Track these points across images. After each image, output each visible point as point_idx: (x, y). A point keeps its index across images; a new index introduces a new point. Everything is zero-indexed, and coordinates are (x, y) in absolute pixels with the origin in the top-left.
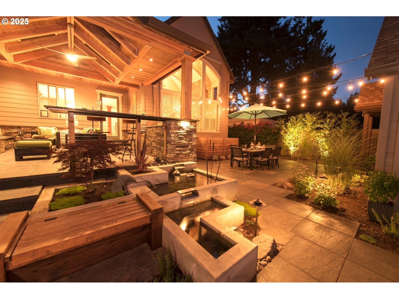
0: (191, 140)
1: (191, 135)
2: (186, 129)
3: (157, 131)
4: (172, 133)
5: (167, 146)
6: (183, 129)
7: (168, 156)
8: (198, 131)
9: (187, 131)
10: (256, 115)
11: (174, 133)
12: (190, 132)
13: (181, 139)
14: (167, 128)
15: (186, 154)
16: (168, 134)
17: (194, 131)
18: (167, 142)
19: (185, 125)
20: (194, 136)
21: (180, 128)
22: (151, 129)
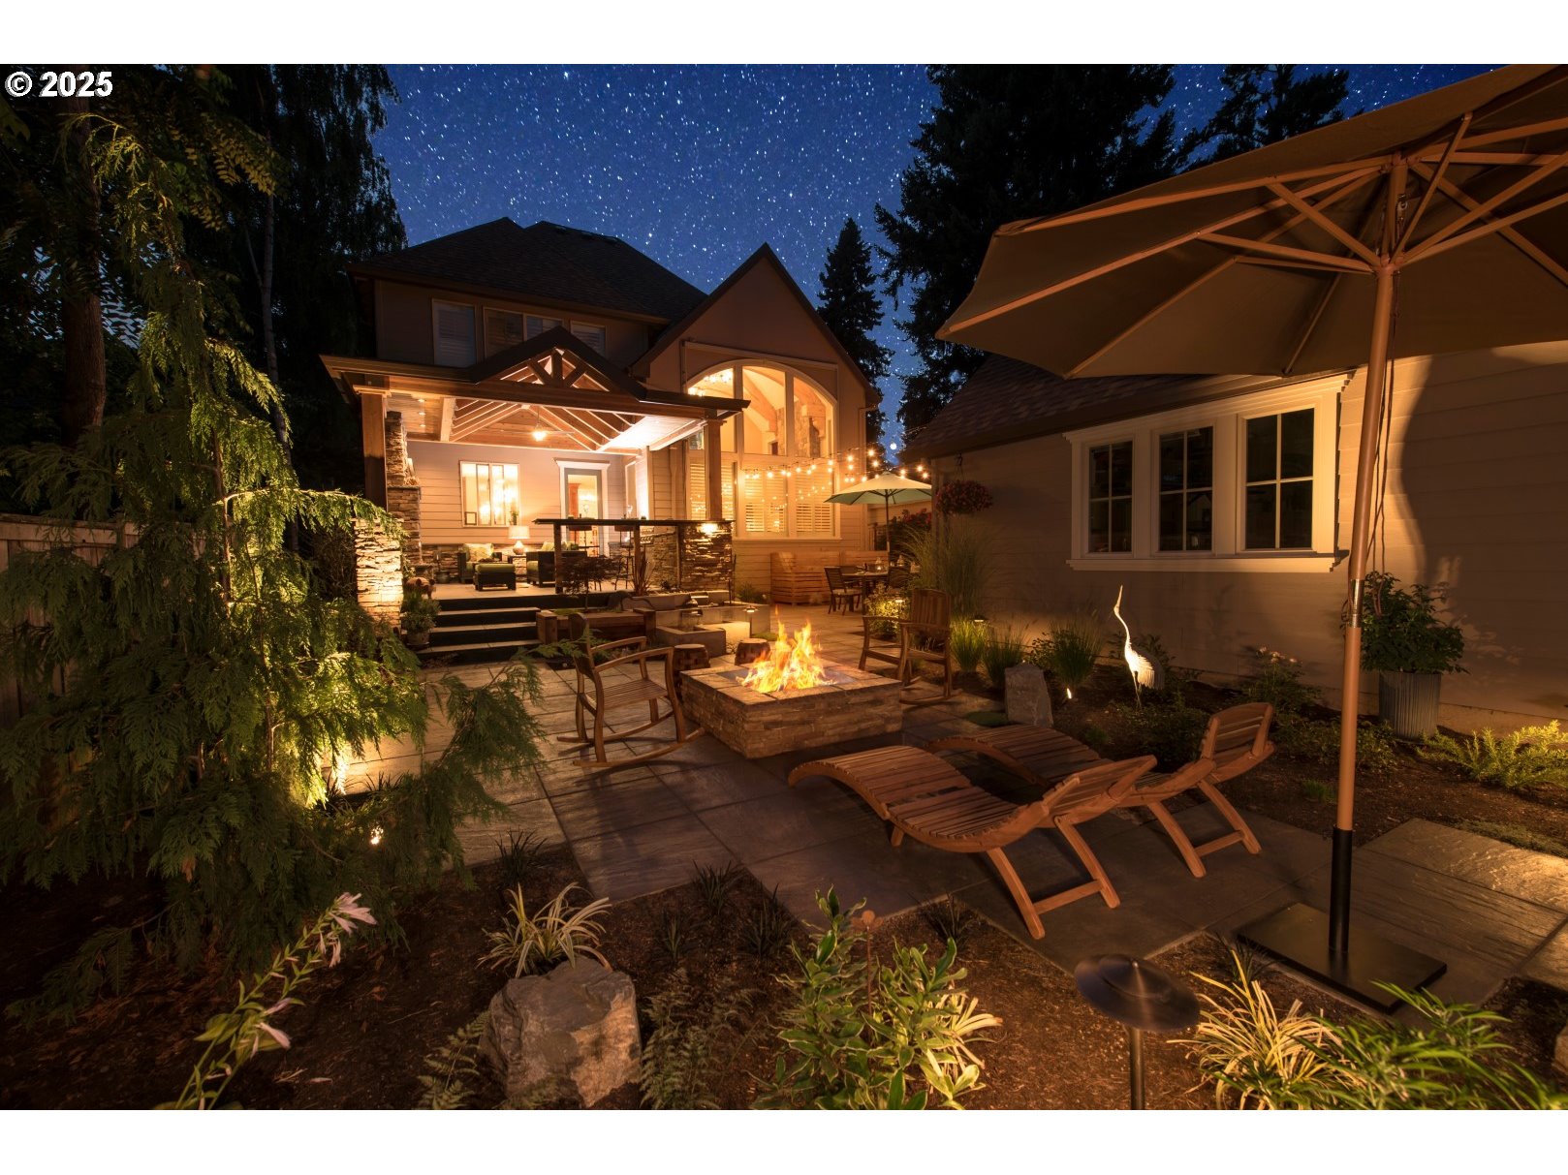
0: (722, 554)
1: (723, 546)
2: (711, 535)
3: (669, 542)
4: (688, 543)
5: (681, 565)
6: (706, 537)
7: (683, 580)
8: (734, 538)
9: (713, 540)
10: (887, 496)
11: (691, 544)
12: (719, 542)
13: (703, 552)
14: (681, 535)
15: (712, 578)
16: (682, 546)
17: (727, 538)
18: (681, 559)
19: (710, 529)
20: (727, 547)
21: (701, 535)
22: (660, 539)
